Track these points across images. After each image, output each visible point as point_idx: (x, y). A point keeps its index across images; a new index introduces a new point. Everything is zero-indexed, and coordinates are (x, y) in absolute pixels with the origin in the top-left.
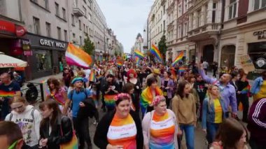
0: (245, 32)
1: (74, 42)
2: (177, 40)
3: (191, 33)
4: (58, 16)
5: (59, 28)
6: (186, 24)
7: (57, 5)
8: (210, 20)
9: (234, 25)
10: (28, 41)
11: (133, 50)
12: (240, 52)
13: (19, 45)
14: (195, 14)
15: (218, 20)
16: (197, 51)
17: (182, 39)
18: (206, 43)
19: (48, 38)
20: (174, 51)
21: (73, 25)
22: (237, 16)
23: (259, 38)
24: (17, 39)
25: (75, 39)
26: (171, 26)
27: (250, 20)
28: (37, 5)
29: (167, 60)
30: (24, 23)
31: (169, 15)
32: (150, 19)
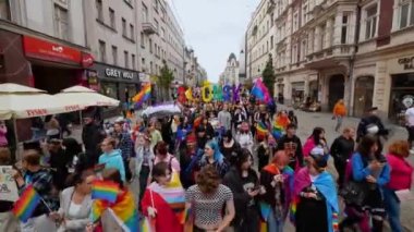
0: (387, 59)
1: (144, 71)
2: (291, 66)
3: (311, 57)
4: (124, 37)
5: (126, 53)
6: (304, 43)
7: (124, 20)
8: (338, 40)
9: (372, 47)
10: (95, 72)
11: (222, 78)
12: (381, 86)
13: (85, 78)
14: (317, 31)
15: (350, 40)
16: (321, 83)
17: (298, 64)
18: (334, 72)
19: (115, 67)
20: (286, 81)
21: (143, 47)
22: (376, 35)
23: (406, 67)
24: (83, 70)
25: (144, 66)
26: (281, 45)
27: (394, 42)
28: (103, 24)
29: (276, 95)
30: (89, 49)
31: (280, 28)
32: (250, 33)
